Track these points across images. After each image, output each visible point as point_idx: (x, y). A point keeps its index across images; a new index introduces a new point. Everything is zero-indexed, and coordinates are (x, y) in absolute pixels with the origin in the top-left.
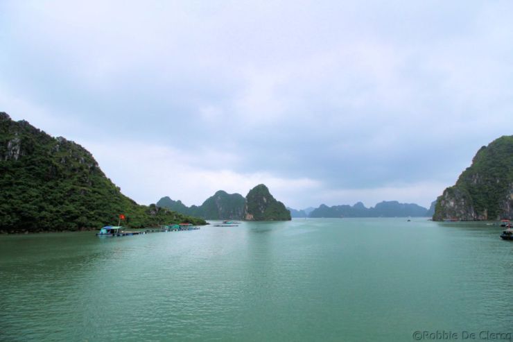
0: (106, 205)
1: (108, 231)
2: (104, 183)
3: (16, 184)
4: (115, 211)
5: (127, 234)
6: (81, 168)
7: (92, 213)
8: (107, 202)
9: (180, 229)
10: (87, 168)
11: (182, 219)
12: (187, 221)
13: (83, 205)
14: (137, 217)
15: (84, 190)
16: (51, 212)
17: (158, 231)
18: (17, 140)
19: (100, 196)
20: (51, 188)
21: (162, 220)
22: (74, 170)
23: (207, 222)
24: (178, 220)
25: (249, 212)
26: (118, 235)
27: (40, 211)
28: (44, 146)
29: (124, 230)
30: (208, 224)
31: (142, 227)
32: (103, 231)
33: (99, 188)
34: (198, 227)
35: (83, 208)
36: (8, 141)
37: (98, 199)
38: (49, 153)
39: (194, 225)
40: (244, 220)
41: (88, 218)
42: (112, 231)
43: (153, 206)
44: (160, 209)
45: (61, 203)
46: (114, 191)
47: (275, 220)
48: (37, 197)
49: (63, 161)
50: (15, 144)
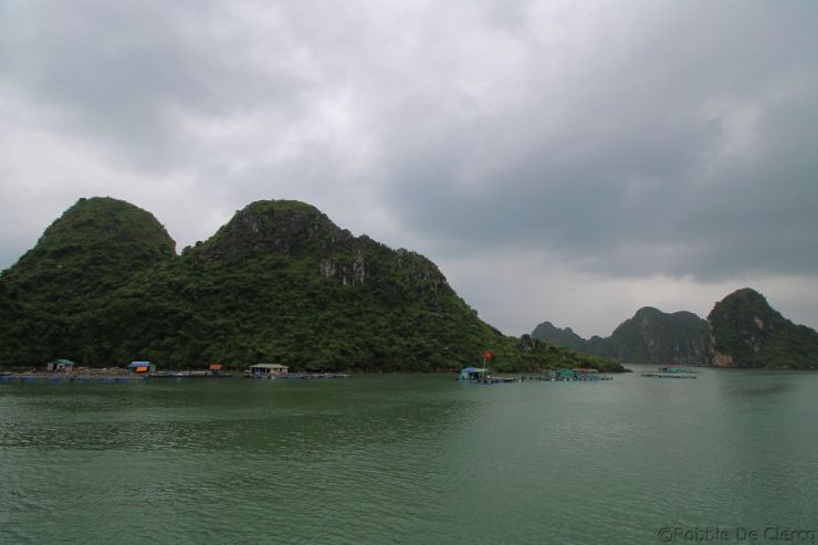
0: (462, 337)
1: (471, 374)
2: (457, 306)
3: (366, 312)
4: (474, 345)
5: (497, 381)
6: (427, 287)
7: (446, 348)
8: (462, 333)
9: (576, 378)
10: (434, 286)
11: (577, 360)
12: (586, 365)
13: (434, 337)
14: (505, 356)
15: (434, 316)
16: (402, 346)
17: (540, 379)
18: (361, 260)
19: (454, 324)
20: (399, 315)
21: (545, 361)
22: (419, 290)
23: (626, 367)
24: (571, 363)
25: (721, 349)
26: (486, 382)
27: (390, 346)
28: (386, 263)
29: (490, 374)
30: (628, 371)
31: (514, 371)
32: (465, 374)
33: (451, 312)
34: (608, 376)
35: (435, 340)
36: (353, 262)
37: (451, 328)
38: (392, 271)
39: (600, 371)
40: (711, 365)
41: (443, 355)
42: (476, 375)
43: (526, 337)
44: (537, 342)
45: (411, 335)
46: (470, 316)
47: (794, 367)
48: (386, 327)
49: (407, 279)
50: (359, 265)
